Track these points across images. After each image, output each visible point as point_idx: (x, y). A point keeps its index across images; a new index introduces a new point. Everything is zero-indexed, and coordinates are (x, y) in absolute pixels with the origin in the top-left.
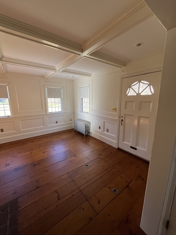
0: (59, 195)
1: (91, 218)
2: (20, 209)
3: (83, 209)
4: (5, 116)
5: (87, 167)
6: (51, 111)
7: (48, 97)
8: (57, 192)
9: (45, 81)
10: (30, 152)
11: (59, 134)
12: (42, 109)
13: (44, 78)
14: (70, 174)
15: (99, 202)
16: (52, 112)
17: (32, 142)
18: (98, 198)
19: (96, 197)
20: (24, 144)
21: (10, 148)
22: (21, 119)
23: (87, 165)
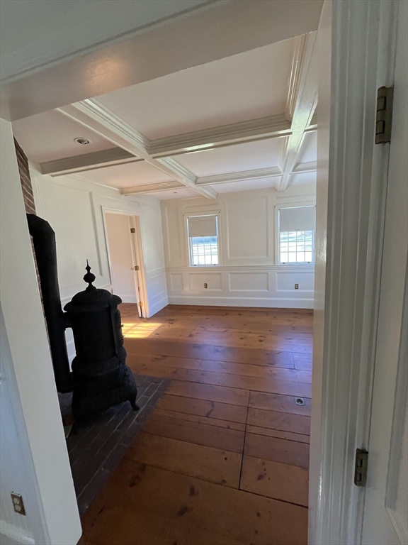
0: (211, 411)
1: (224, 481)
2: (166, 392)
3: (226, 459)
4: (212, 265)
5: (299, 403)
6: (286, 261)
7: (281, 231)
8: (213, 406)
9: (277, 197)
10: (225, 330)
11: (296, 313)
12: (267, 256)
13: (276, 191)
14: (253, 393)
15: (260, 478)
16: (288, 263)
17: (240, 315)
18: (265, 470)
19: (264, 464)
20: (227, 314)
21: (207, 315)
22: (231, 272)
23: (301, 402)
